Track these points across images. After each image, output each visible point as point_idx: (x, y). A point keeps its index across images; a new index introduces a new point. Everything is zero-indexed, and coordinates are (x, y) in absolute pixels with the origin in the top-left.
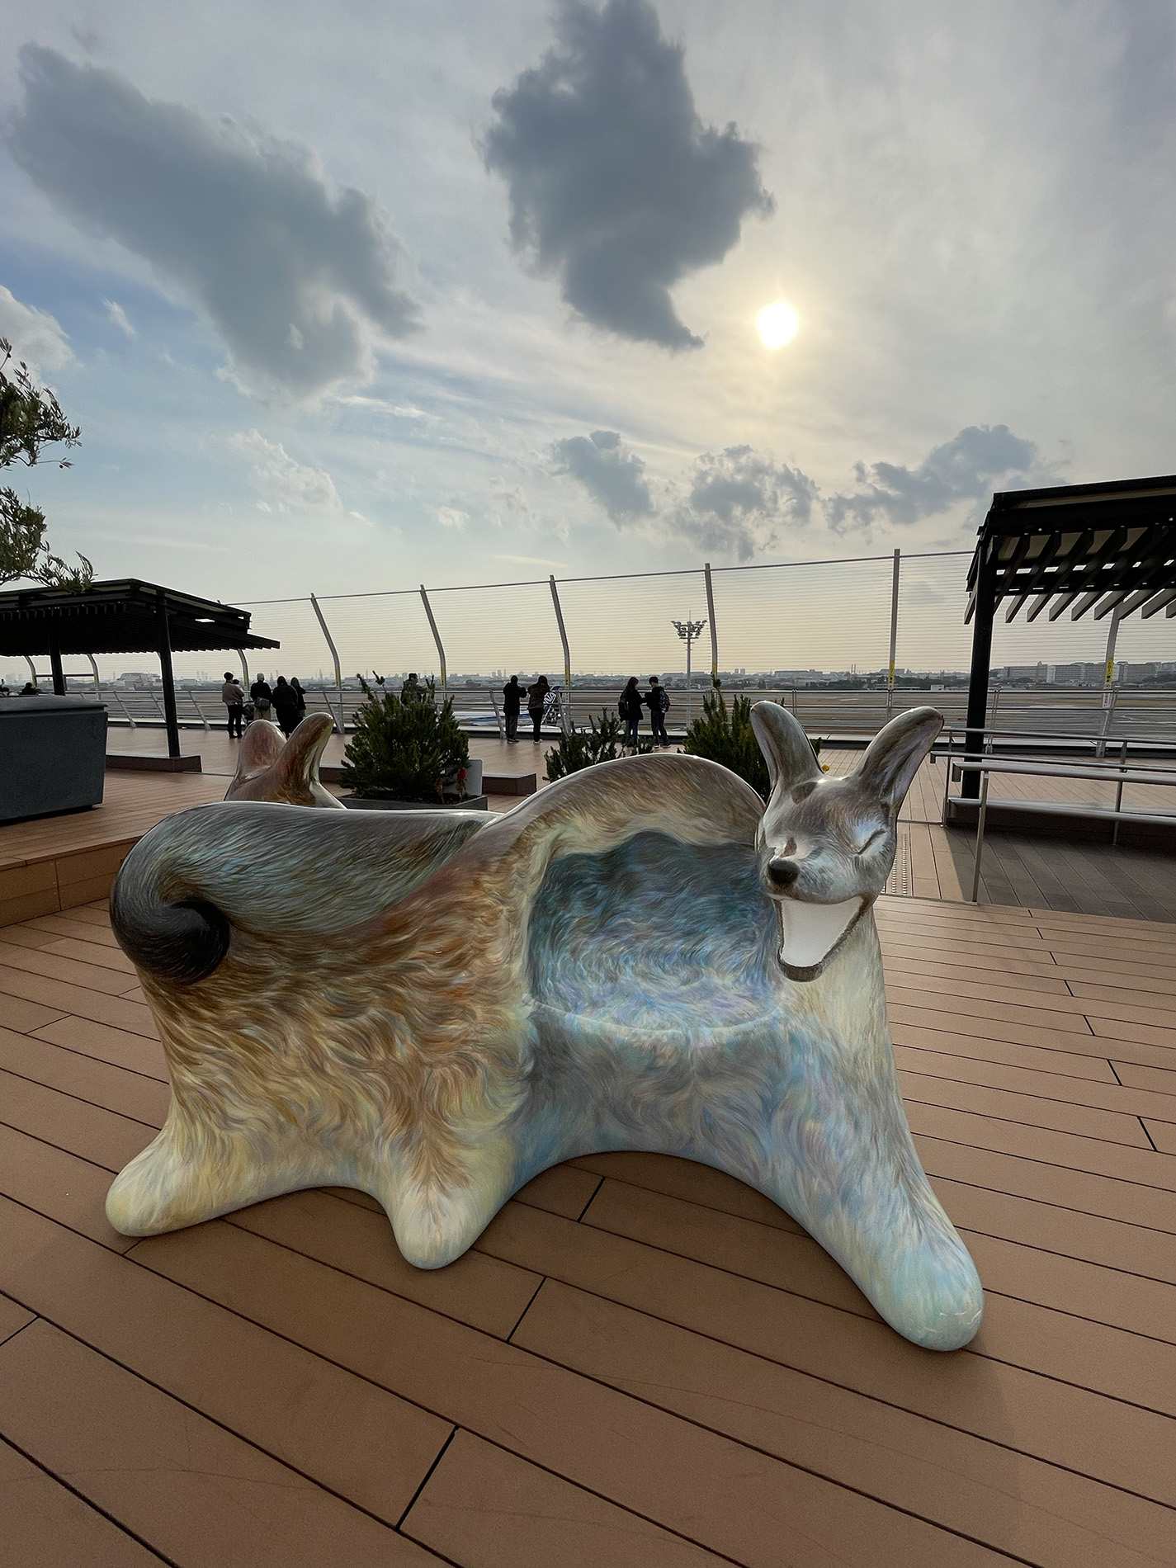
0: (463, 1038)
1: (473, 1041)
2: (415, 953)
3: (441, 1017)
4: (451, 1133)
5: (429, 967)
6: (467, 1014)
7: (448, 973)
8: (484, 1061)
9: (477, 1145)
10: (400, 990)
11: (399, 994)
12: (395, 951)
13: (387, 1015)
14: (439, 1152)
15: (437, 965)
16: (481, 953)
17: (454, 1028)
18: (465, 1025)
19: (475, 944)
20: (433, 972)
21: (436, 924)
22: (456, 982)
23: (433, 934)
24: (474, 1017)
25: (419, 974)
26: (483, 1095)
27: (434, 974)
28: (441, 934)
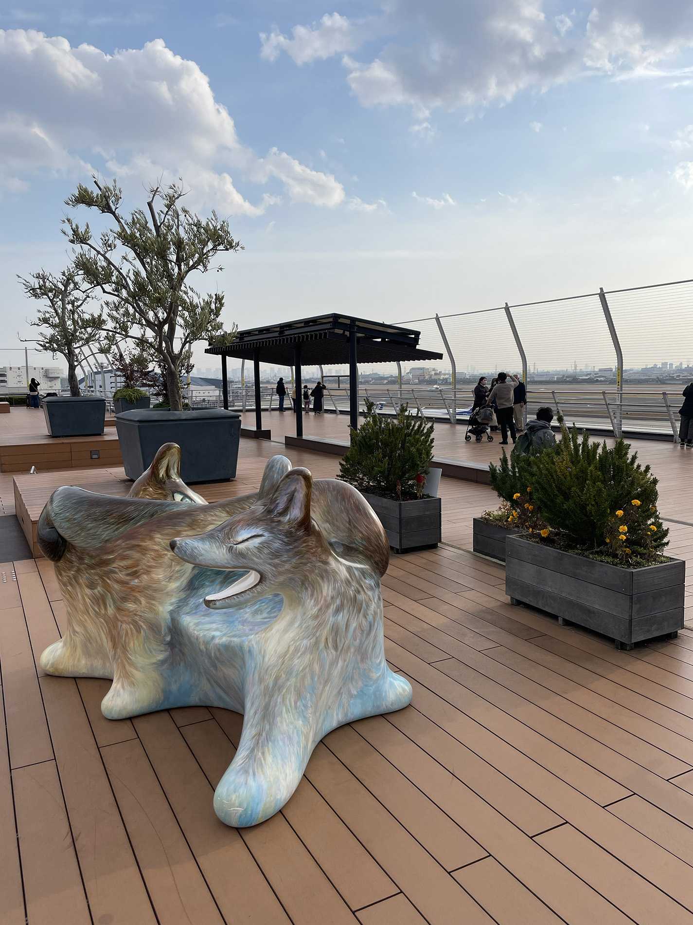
0: (135, 612)
1: (139, 615)
2: (115, 565)
3: (125, 599)
4: (129, 658)
5: (121, 574)
6: (137, 601)
7: (128, 578)
8: (145, 627)
9: (141, 670)
10: (108, 581)
11: (108, 583)
12: (107, 563)
13: (104, 592)
14: (124, 667)
15: (123, 573)
16: (148, 572)
17: (131, 606)
18: (136, 606)
19: (144, 567)
20: (122, 576)
21: (125, 553)
22: (132, 583)
23: (124, 558)
24: (141, 604)
25: (116, 575)
26: (144, 645)
27: (122, 577)
28: (127, 558)
